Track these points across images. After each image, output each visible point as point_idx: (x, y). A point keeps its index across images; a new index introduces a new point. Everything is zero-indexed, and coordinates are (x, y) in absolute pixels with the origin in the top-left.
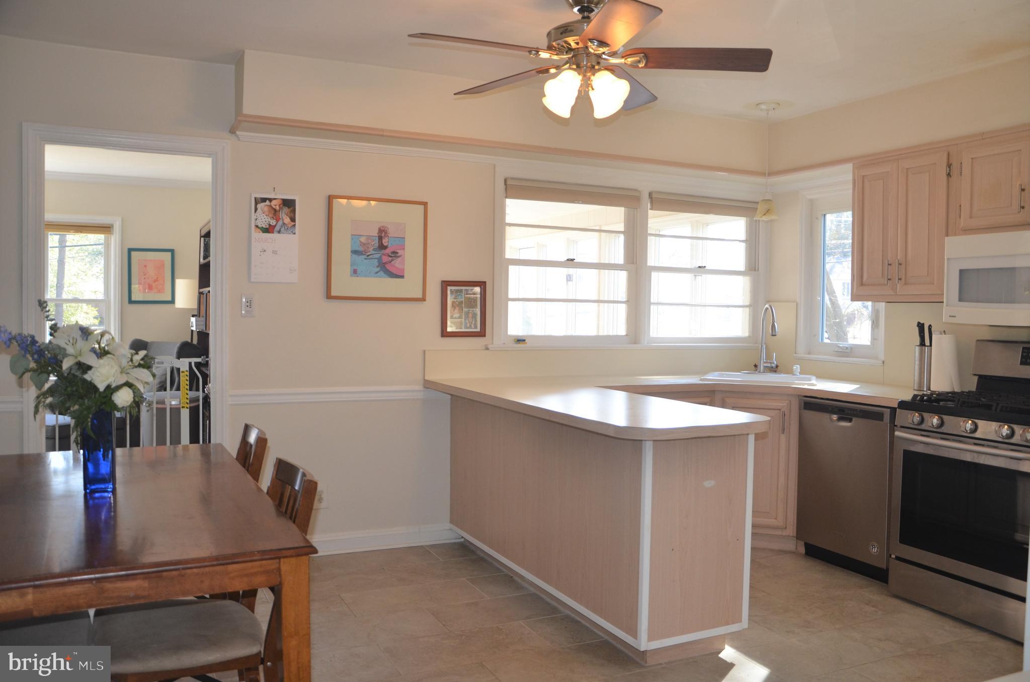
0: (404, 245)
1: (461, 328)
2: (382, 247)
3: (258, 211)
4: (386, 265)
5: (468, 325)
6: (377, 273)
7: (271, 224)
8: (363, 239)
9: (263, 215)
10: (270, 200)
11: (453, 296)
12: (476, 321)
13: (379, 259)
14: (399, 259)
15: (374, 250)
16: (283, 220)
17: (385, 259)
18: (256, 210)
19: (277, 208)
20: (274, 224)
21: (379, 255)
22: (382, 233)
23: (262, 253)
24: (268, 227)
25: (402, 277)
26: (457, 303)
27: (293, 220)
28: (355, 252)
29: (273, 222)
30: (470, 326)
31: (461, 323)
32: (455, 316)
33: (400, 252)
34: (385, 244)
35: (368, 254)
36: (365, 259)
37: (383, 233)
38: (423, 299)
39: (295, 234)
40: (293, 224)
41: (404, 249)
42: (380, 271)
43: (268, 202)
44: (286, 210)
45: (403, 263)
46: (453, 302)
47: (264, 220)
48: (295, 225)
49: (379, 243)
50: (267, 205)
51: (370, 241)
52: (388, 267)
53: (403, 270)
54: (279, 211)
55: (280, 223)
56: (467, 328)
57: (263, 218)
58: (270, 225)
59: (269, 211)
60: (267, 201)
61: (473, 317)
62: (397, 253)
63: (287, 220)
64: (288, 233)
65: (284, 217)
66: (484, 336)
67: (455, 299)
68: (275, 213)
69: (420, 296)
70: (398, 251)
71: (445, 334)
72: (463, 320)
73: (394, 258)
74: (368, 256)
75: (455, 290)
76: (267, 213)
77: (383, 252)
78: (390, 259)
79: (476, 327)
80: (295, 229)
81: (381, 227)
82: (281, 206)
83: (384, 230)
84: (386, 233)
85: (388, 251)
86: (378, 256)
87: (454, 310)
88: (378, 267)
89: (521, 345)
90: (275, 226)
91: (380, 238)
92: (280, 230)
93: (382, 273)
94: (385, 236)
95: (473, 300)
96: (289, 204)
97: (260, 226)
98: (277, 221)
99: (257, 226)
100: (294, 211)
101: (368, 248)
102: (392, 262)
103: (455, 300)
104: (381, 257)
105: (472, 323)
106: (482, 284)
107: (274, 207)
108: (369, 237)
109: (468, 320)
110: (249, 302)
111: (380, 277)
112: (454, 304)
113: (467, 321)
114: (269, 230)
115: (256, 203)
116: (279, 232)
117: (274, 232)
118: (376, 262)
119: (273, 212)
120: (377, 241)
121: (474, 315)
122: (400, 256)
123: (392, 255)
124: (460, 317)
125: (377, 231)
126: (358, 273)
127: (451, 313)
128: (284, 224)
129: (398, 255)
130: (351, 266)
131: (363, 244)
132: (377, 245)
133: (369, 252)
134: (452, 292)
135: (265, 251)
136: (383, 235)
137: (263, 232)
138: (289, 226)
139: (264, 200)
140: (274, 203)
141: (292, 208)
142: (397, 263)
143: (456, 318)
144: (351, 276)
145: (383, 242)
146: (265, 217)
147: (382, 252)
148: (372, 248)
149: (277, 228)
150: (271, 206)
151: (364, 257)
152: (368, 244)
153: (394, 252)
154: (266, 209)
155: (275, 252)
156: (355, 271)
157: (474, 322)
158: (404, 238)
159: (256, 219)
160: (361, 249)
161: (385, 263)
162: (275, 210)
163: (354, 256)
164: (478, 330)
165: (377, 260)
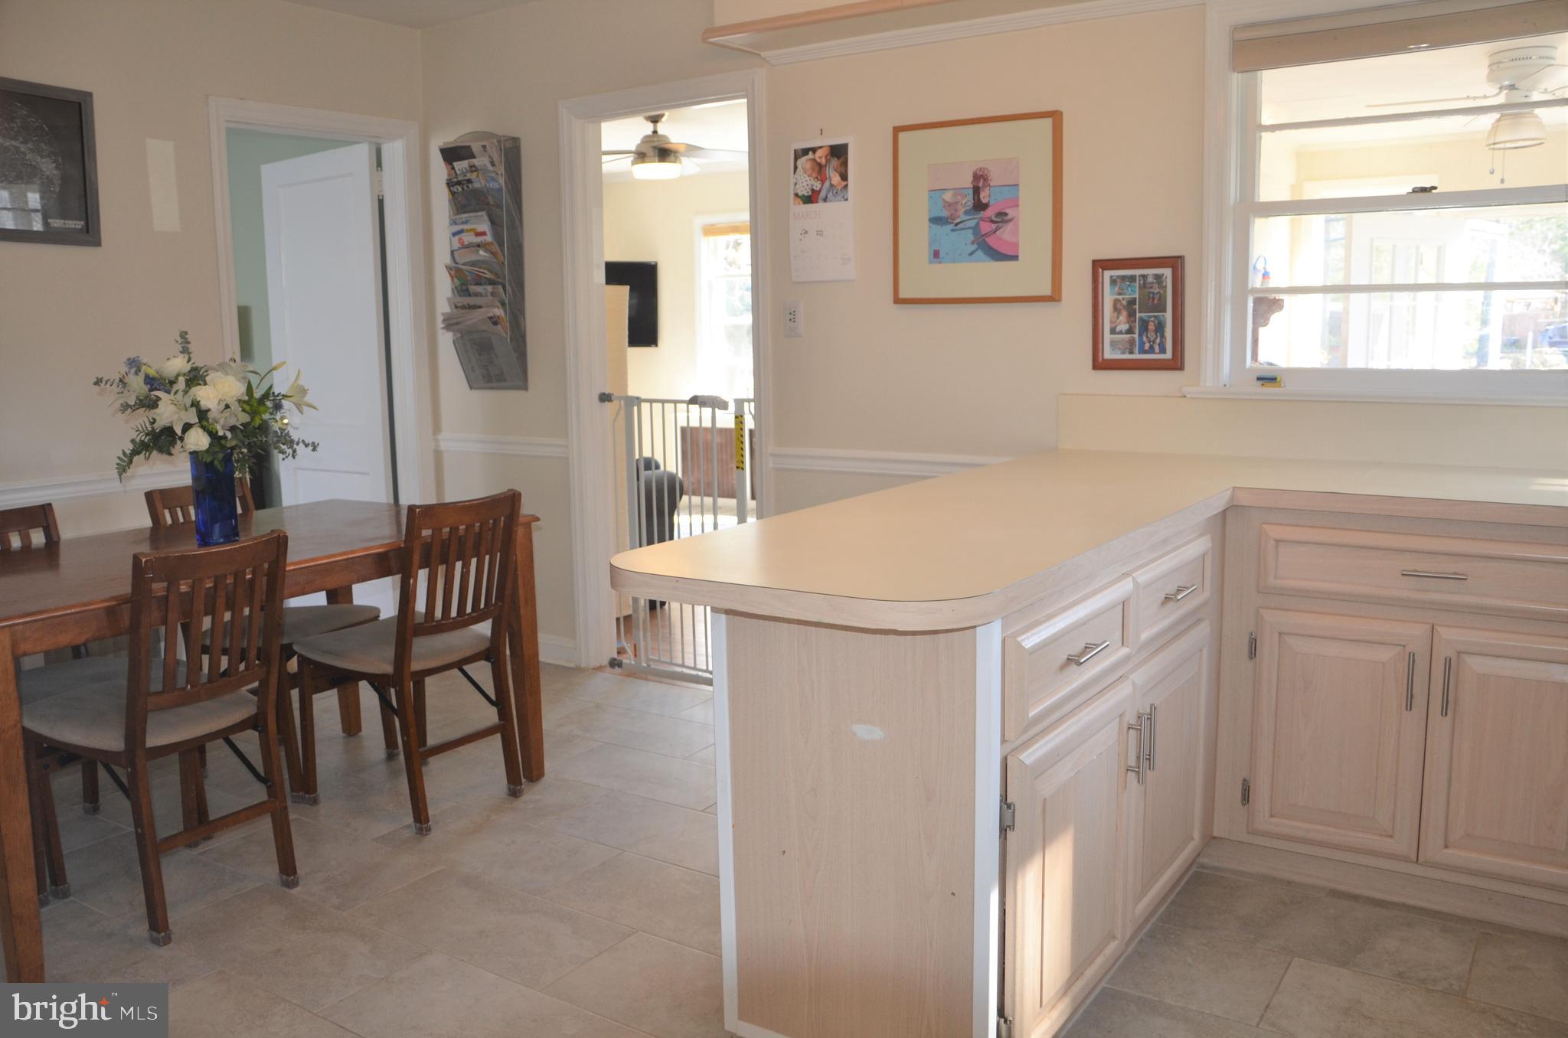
0: (1017, 199)
1: (1131, 352)
2: (979, 206)
3: (798, 170)
4: (987, 239)
5: (1147, 346)
6: (971, 254)
7: (815, 188)
8: (948, 196)
9: (805, 175)
10: (814, 150)
11: (1117, 289)
12: (1163, 336)
13: (976, 229)
14: (1010, 226)
15: (966, 213)
16: (830, 180)
17: (986, 227)
18: (796, 168)
19: (823, 161)
20: (818, 189)
21: (975, 221)
22: (980, 179)
23: (803, 235)
24: (810, 194)
25: (1015, 258)
26: (1124, 303)
27: (844, 177)
28: (936, 220)
29: (817, 185)
30: (1151, 347)
31: (1132, 342)
32: (1118, 329)
33: (1011, 212)
34: (984, 201)
35: (958, 221)
36: (953, 230)
37: (982, 180)
38: (1054, 297)
39: (847, 200)
40: (844, 183)
41: (1018, 206)
42: (977, 250)
43: (811, 155)
44: (835, 162)
45: (1016, 232)
46: (1116, 302)
47: (806, 183)
48: (847, 185)
49: (974, 200)
50: (811, 159)
51: (959, 197)
52: (990, 240)
53: (1016, 245)
54: (826, 166)
55: (827, 184)
56: (1146, 352)
57: (804, 180)
58: (813, 190)
59: (813, 169)
60: (810, 153)
61: (1156, 331)
62: (1006, 214)
63: (836, 179)
64: (837, 201)
65: (832, 175)
66: (1181, 368)
67: (1120, 294)
68: (819, 170)
69: (1047, 291)
70: (1007, 211)
71: (1100, 364)
72: (1136, 336)
73: (1000, 225)
74: (956, 225)
75: (1118, 277)
76: (809, 172)
77: (982, 214)
78: (994, 226)
79: (1163, 350)
80: (847, 191)
81: (977, 169)
82: (829, 156)
83: (982, 176)
84: (986, 180)
85: (990, 213)
86: (972, 223)
87: (1118, 318)
88: (973, 243)
89: (1269, 390)
90: (820, 191)
91: (976, 191)
92: (826, 197)
93: (980, 253)
94: (983, 184)
95: (1157, 297)
96: (839, 152)
97: (800, 194)
98: (823, 182)
99: (796, 195)
100: (845, 164)
101: (956, 210)
102: (998, 233)
103: (1120, 297)
104: (977, 224)
105: (1154, 342)
106: (1175, 263)
107: (818, 160)
108: (957, 191)
109: (1147, 337)
110: (793, 313)
111: (977, 261)
112: (1118, 306)
113: (1145, 339)
114: (810, 199)
115: (796, 159)
116: (825, 200)
117: (819, 201)
118: (969, 236)
119: (817, 168)
120: (970, 197)
121: (1160, 328)
122: (1011, 220)
123: (998, 220)
124: (1130, 331)
125: (970, 178)
126: (941, 255)
127: (1111, 322)
128: (832, 185)
129: (1009, 217)
130: (930, 244)
131: (948, 205)
132: (970, 204)
133: (959, 217)
134: (1113, 281)
135: (806, 232)
136: (980, 185)
137: (805, 203)
138: (839, 189)
139: (805, 152)
140: (819, 153)
141: (842, 159)
142: (1006, 233)
143: (1121, 333)
144: (931, 262)
145: (982, 196)
146: (807, 178)
147: (979, 216)
148: (963, 210)
149: (823, 194)
150: (814, 160)
151: (951, 227)
152: (958, 202)
153: (1002, 214)
154: (808, 166)
155: (820, 233)
156: (936, 254)
157: (1158, 341)
158: (1017, 185)
159: (796, 184)
160: (945, 213)
161: (987, 235)
162: (820, 165)
163: (936, 228)
164: (1169, 355)
165: (971, 231)
